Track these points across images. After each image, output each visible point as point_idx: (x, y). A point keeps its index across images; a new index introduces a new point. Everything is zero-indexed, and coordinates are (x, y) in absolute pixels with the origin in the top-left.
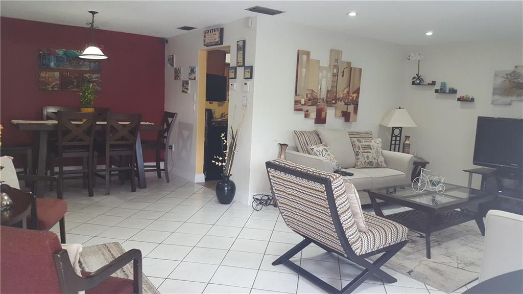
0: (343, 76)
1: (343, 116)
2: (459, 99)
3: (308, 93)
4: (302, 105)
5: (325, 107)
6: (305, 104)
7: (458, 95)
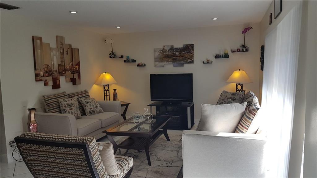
0: (67, 54)
1: (71, 81)
2: (138, 65)
3: (44, 67)
4: (41, 76)
5: (59, 76)
6: (43, 76)
7: (137, 63)
